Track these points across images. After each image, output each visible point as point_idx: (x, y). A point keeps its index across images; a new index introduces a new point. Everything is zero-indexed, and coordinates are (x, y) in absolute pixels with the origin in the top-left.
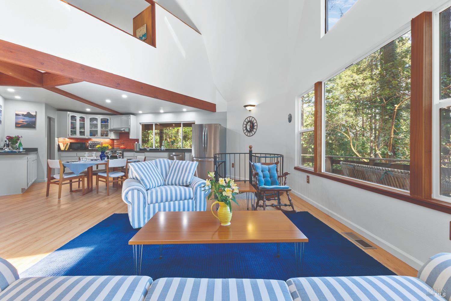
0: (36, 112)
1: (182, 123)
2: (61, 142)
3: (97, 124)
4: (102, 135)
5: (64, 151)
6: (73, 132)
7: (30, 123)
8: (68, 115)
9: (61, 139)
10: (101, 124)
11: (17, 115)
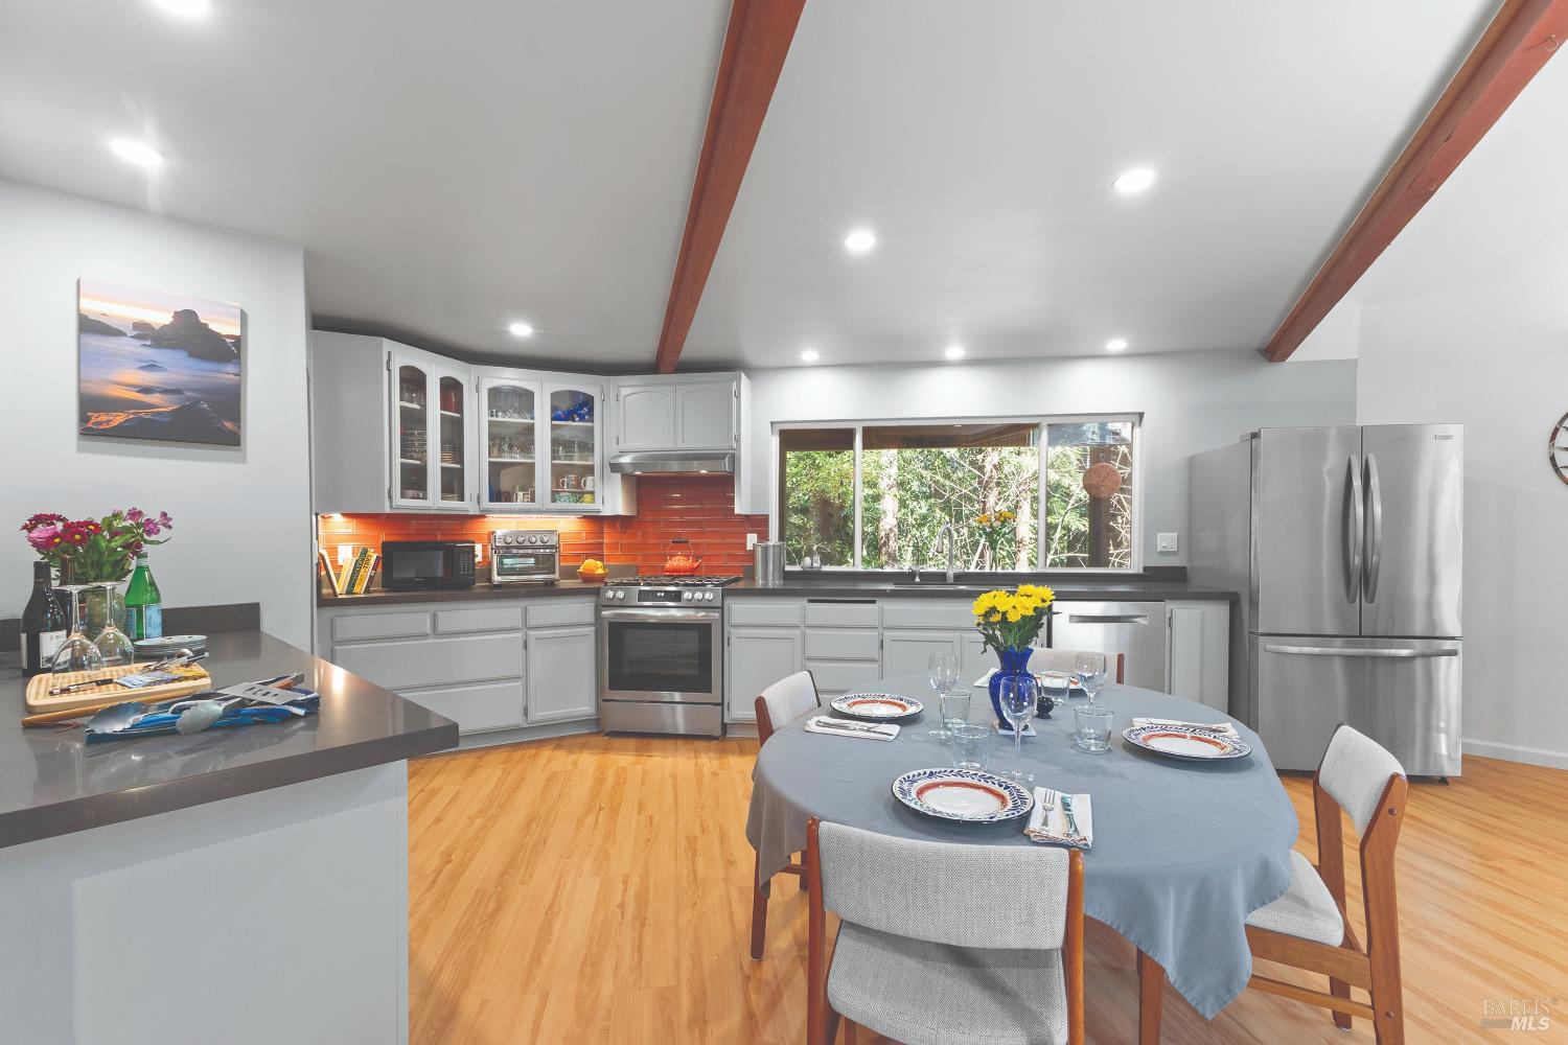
0: (244, 316)
1: (1044, 422)
3: (532, 425)
4: (555, 495)
6: (414, 477)
7: (200, 405)
8: (385, 358)
10: (553, 426)
11: (93, 327)
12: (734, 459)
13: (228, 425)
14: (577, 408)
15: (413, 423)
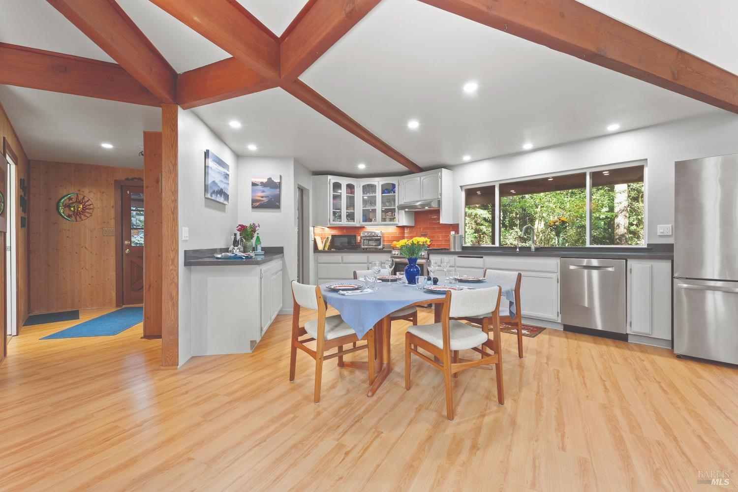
0: (281, 177)
1: (588, 172)
2: (319, 235)
3: (376, 196)
4: (384, 220)
5: (323, 251)
6: (337, 215)
7: (273, 199)
8: (329, 181)
9: (318, 230)
10: (382, 197)
11: (254, 184)
12: (439, 202)
13: (277, 204)
14: (389, 189)
15: (337, 197)
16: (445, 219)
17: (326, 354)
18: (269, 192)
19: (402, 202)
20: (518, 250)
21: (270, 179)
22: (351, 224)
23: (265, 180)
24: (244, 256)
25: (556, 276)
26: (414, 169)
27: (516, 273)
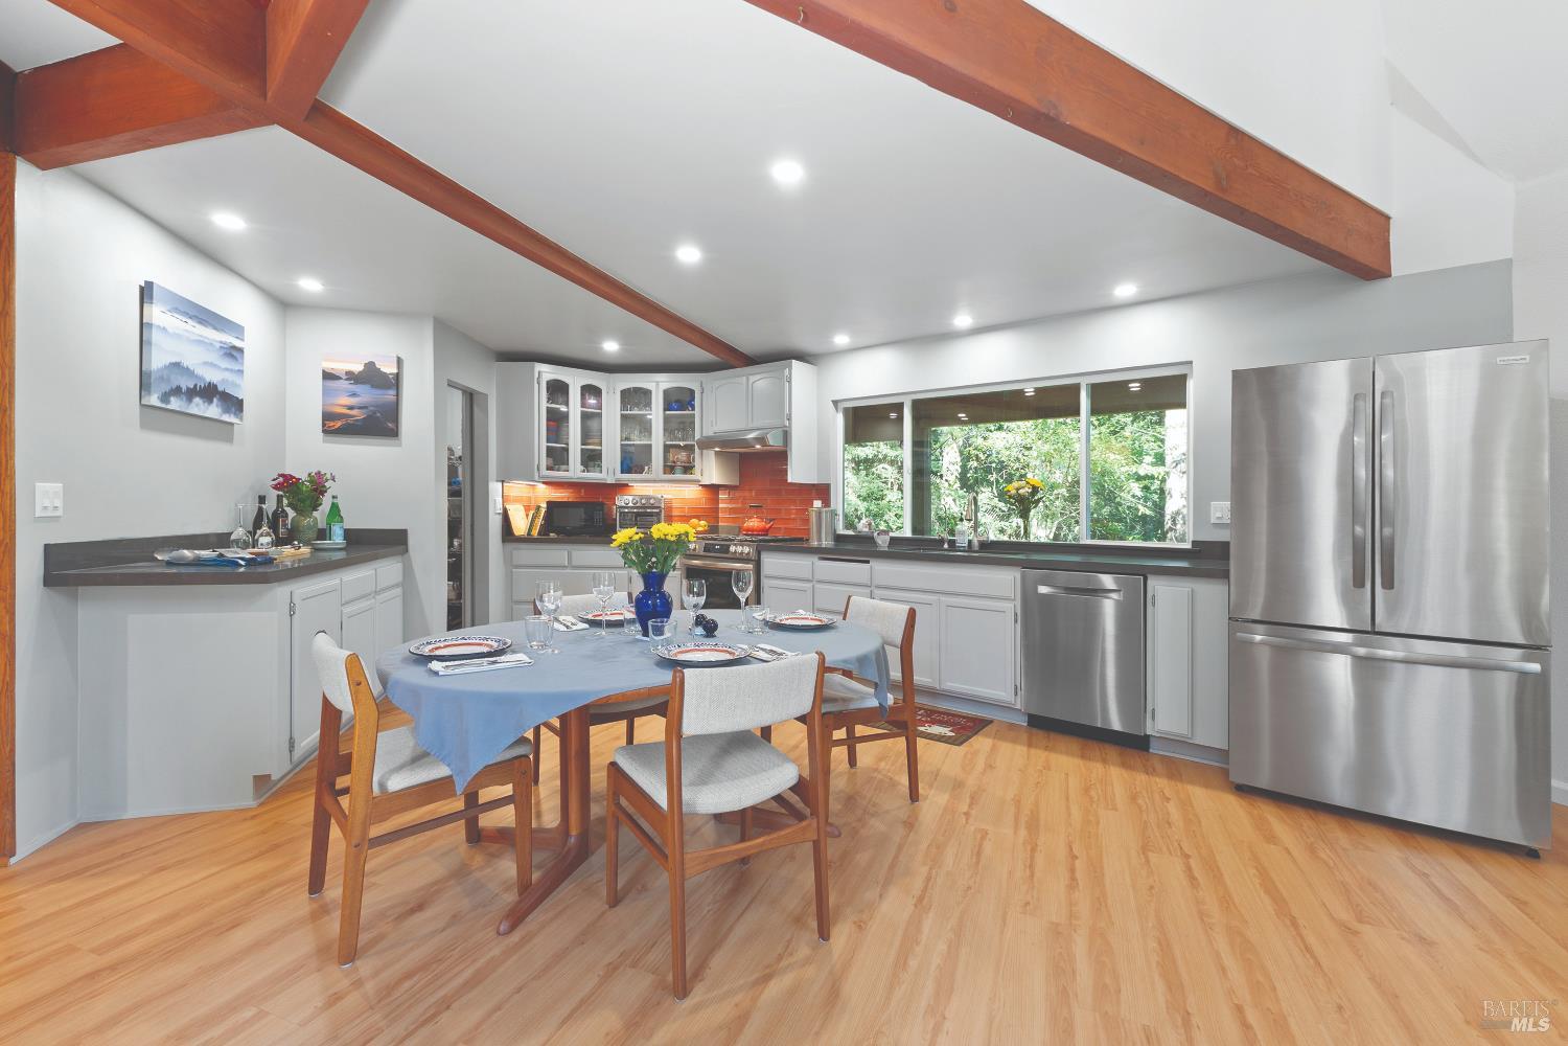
0: (399, 361)
1: (1084, 382)
2: (517, 500)
3: (651, 415)
4: (669, 468)
5: (527, 539)
6: (558, 457)
7: (379, 415)
8: (536, 375)
9: (517, 488)
10: (665, 417)
11: (328, 376)
12: (786, 435)
14: (680, 401)
15: (557, 421)
16: (799, 472)
17: (375, 831)
18: (367, 395)
19: (709, 432)
20: (946, 546)
21: (370, 366)
22: (593, 476)
23: (358, 368)
24: (242, 559)
25: (1012, 607)
26: (730, 358)
27: (906, 608)
